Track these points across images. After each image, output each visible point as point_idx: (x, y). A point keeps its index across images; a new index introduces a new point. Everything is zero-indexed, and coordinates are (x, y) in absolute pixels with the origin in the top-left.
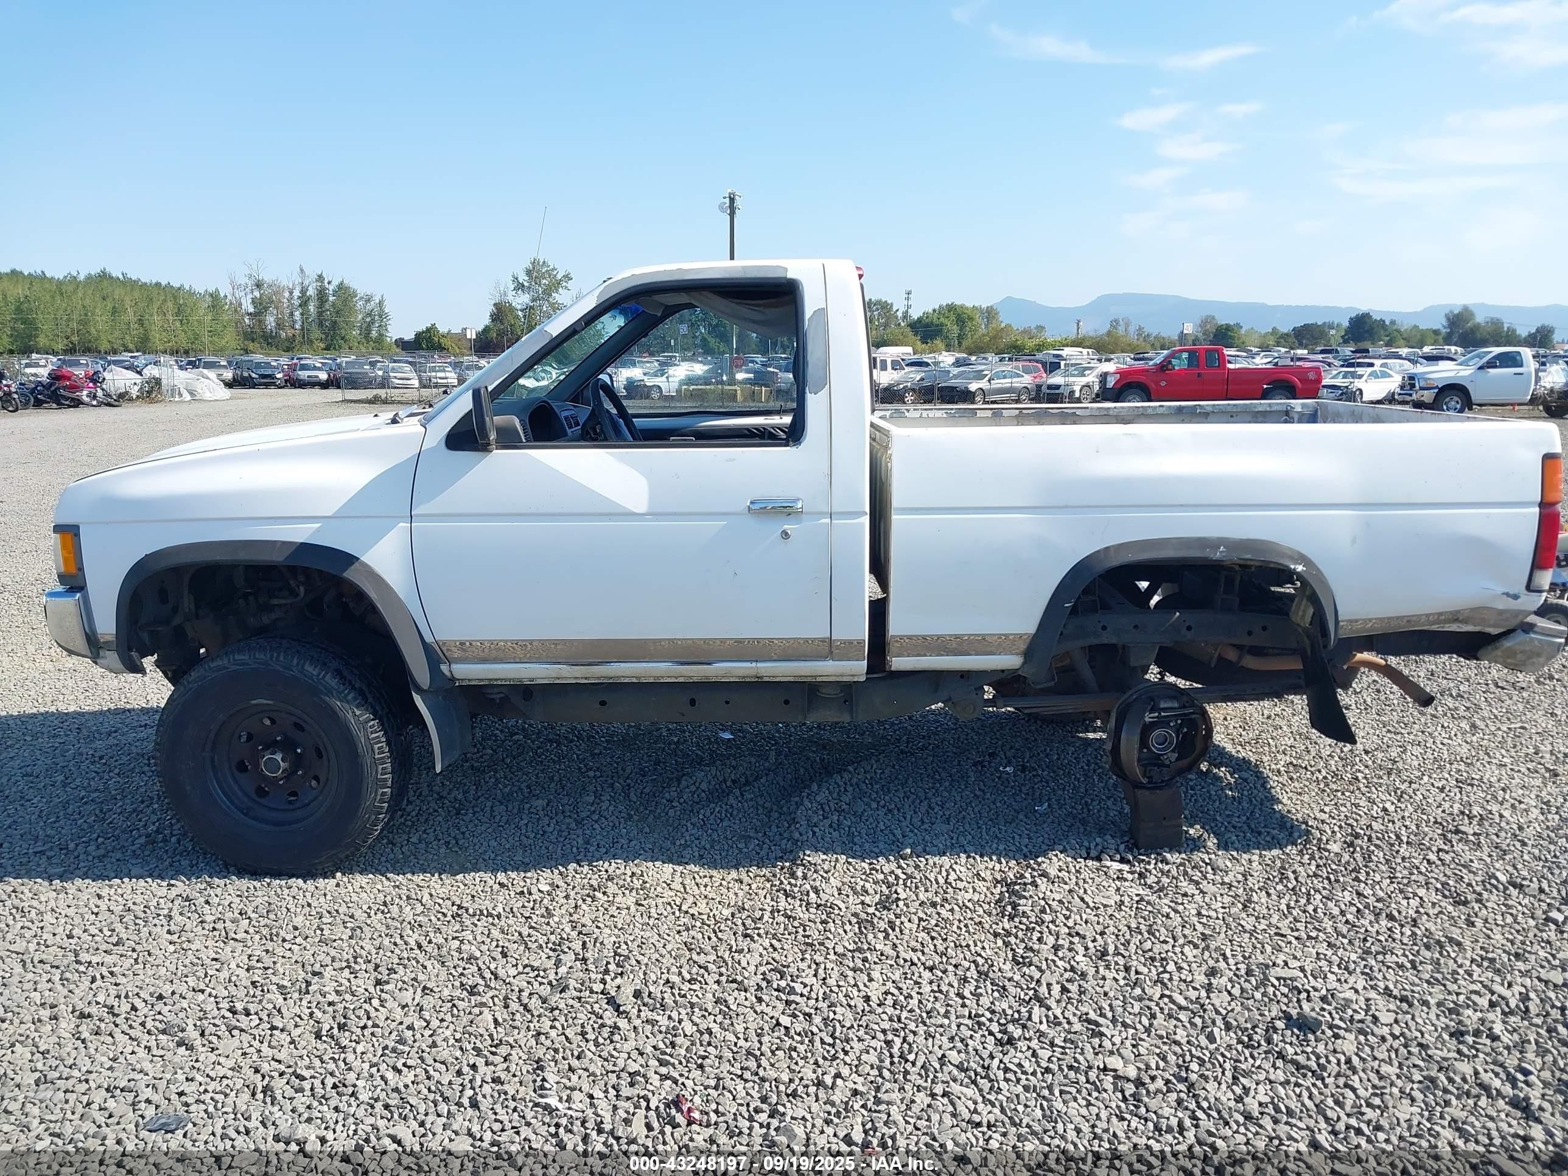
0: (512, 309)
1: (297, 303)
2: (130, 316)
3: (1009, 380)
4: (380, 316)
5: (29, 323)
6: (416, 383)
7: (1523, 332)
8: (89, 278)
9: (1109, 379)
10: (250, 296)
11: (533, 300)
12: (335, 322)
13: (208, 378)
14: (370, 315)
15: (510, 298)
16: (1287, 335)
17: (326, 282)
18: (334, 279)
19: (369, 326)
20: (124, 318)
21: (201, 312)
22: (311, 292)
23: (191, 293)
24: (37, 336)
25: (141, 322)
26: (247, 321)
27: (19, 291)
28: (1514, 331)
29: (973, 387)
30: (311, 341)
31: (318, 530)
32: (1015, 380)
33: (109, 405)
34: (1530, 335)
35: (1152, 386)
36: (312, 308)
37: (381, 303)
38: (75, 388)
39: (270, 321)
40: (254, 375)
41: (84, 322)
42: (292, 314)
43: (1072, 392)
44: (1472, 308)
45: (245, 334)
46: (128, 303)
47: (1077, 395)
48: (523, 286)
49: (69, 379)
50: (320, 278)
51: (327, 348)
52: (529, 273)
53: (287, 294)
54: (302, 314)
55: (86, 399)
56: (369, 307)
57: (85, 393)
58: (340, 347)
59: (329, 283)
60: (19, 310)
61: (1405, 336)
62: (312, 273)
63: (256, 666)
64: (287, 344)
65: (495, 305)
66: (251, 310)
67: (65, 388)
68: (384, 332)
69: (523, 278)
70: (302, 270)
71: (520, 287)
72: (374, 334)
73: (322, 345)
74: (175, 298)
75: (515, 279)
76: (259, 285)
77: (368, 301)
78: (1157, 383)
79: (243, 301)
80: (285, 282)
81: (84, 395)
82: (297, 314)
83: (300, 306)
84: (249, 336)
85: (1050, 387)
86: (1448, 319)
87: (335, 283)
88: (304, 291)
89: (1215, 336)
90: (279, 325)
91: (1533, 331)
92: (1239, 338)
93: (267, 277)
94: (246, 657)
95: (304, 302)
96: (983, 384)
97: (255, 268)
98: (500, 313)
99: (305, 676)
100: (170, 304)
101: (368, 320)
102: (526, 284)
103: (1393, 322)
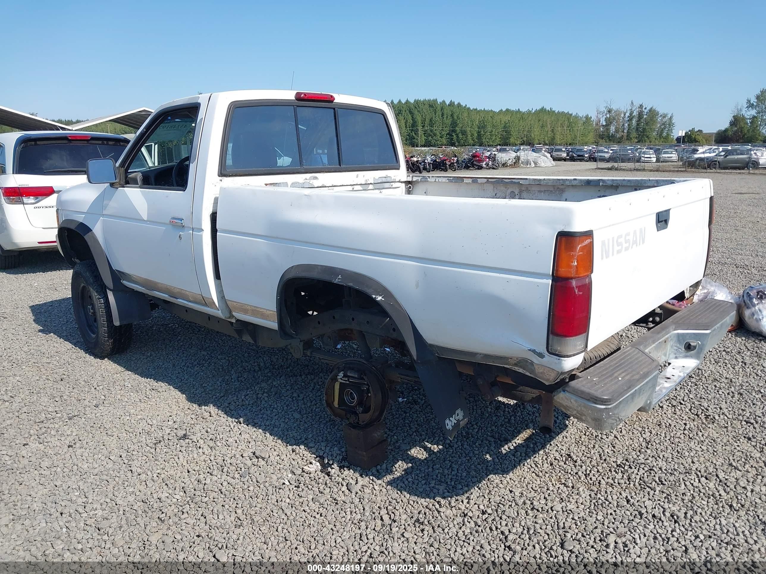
0: (744, 118)
1: (627, 119)
2: (549, 128)
4: (669, 125)
5: (508, 132)
6: (654, 160)
8: (536, 111)
10: (605, 117)
11: (758, 113)
12: (645, 129)
13: (546, 157)
14: (664, 124)
15: (743, 112)
17: (644, 108)
18: (648, 106)
19: (662, 130)
20: (546, 129)
21: (579, 125)
22: (635, 113)
23: (576, 117)
24: (510, 138)
25: (553, 131)
26: (602, 129)
27: (507, 118)
30: (631, 138)
33: (493, 168)
36: (634, 122)
37: (671, 118)
38: (481, 161)
39: (612, 129)
40: (575, 155)
41: (529, 131)
42: (623, 125)
45: (600, 135)
46: (549, 122)
48: (753, 104)
49: (478, 157)
50: (641, 106)
51: (639, 142)
52: (758, 97)
53: (622, 115)
54: (629, 125)
55: (484, 166)
56: (664, 120)
57: (484, 163)
58: (645, 141)
59: (645, 109)
60: (505, 127)
62: (637, 104)
64: (619, 140)
65: (733, 117)
66: (604, 123)
67: (476, 161)
68: (669, 133)
69: (753, 100)
70: (632, 103)
71: (751, 106)
72: (665, 134)
73: (636, 141)
74: (569, 119)
75: (749, 101)
76: (609, 111)
77: (664, 117)
79: (601, 120)
80: (623, 109)
81: (484, 164)
82: (626, 125)
83: (628, 121)
84: (601, 137)
87: (648, 108)
88: (631, 114)
90: (617, 131)
93: (614, 107)
95: (631, 119)
97: (609, 103)
98: (736, 121)
100: (566, 122)
101: (662, 127)
102: (755, 104)
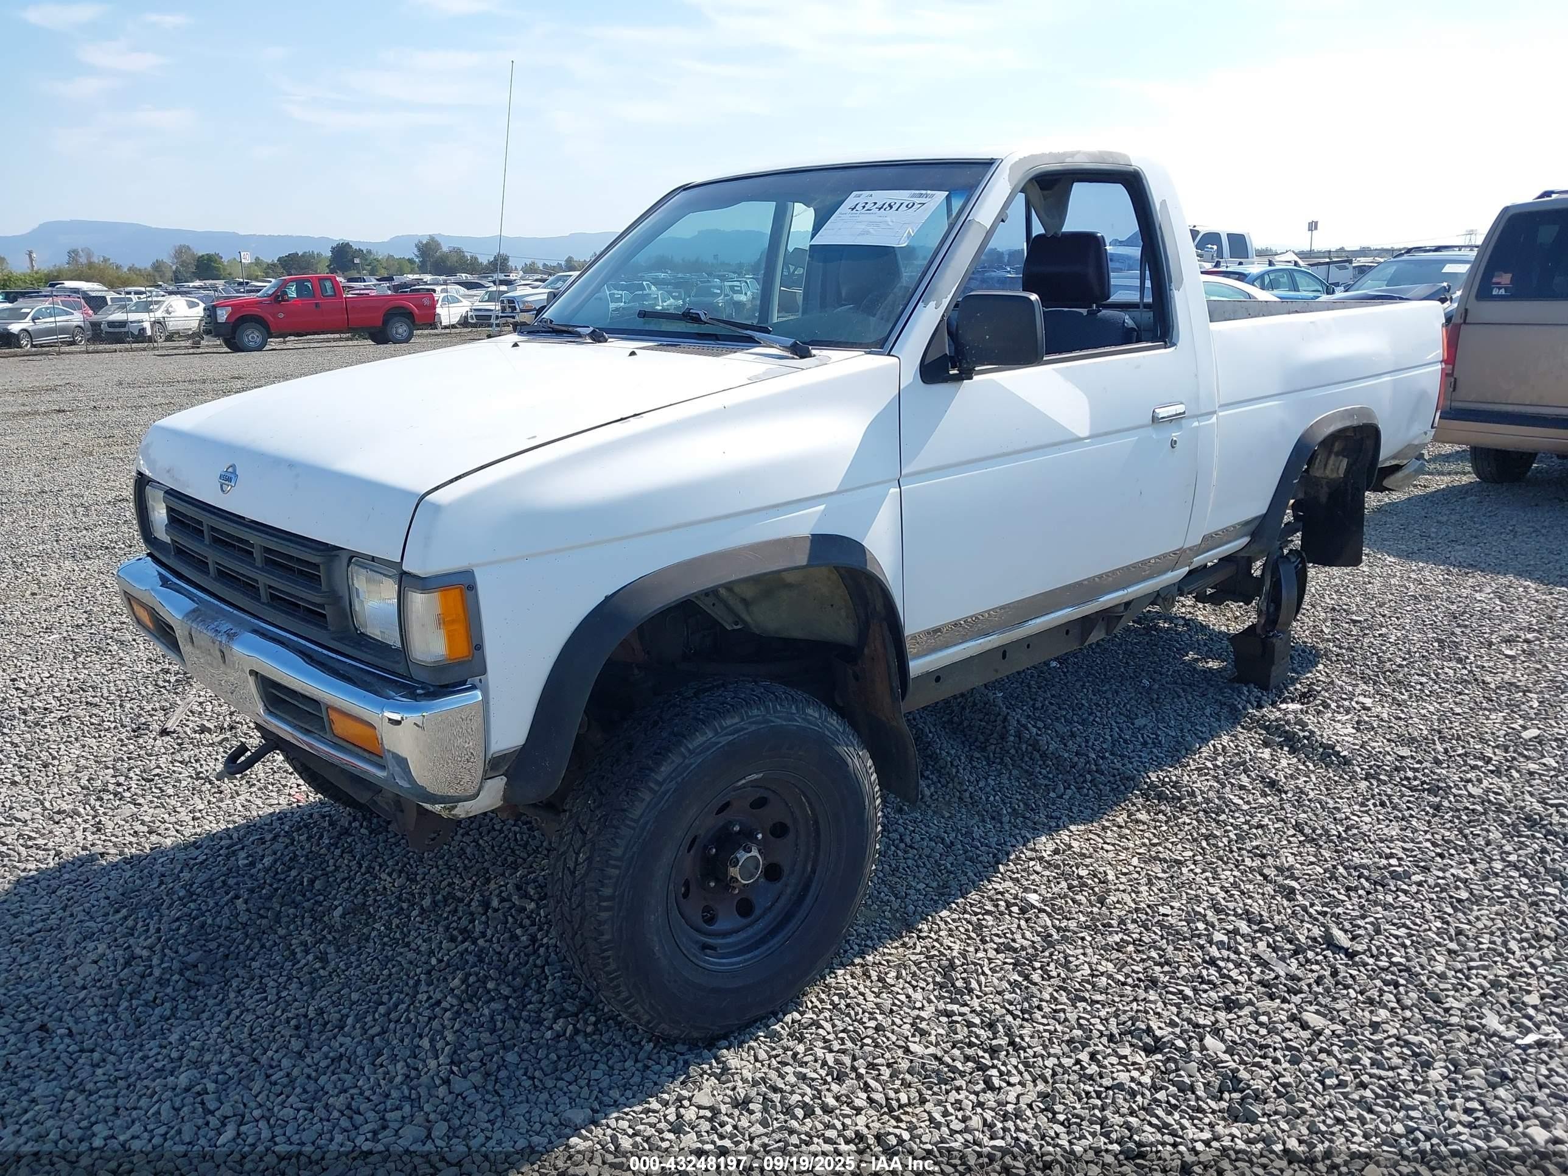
3: (52, 319)
7: (484, 260)
9: (219, 312)
16: (274, 265)
28: (476, 259)
29: (15, 328)
31: (824, 513)
32: (58, 319)
34: (490, 263)
35: (270, 319)
43: (143, 330)
44: (438, 239)
47: (149, 332)
61: (385, 265)
63: (753, 728)
78: (274, 315)
85: (111, 324)
86: (419, 250)
89: (197, 267)
91: (492, 259)
92: (224, 270)
94: (737, 720)
96: (27, 324)
99: (810, 723)
103: (369, 252)
